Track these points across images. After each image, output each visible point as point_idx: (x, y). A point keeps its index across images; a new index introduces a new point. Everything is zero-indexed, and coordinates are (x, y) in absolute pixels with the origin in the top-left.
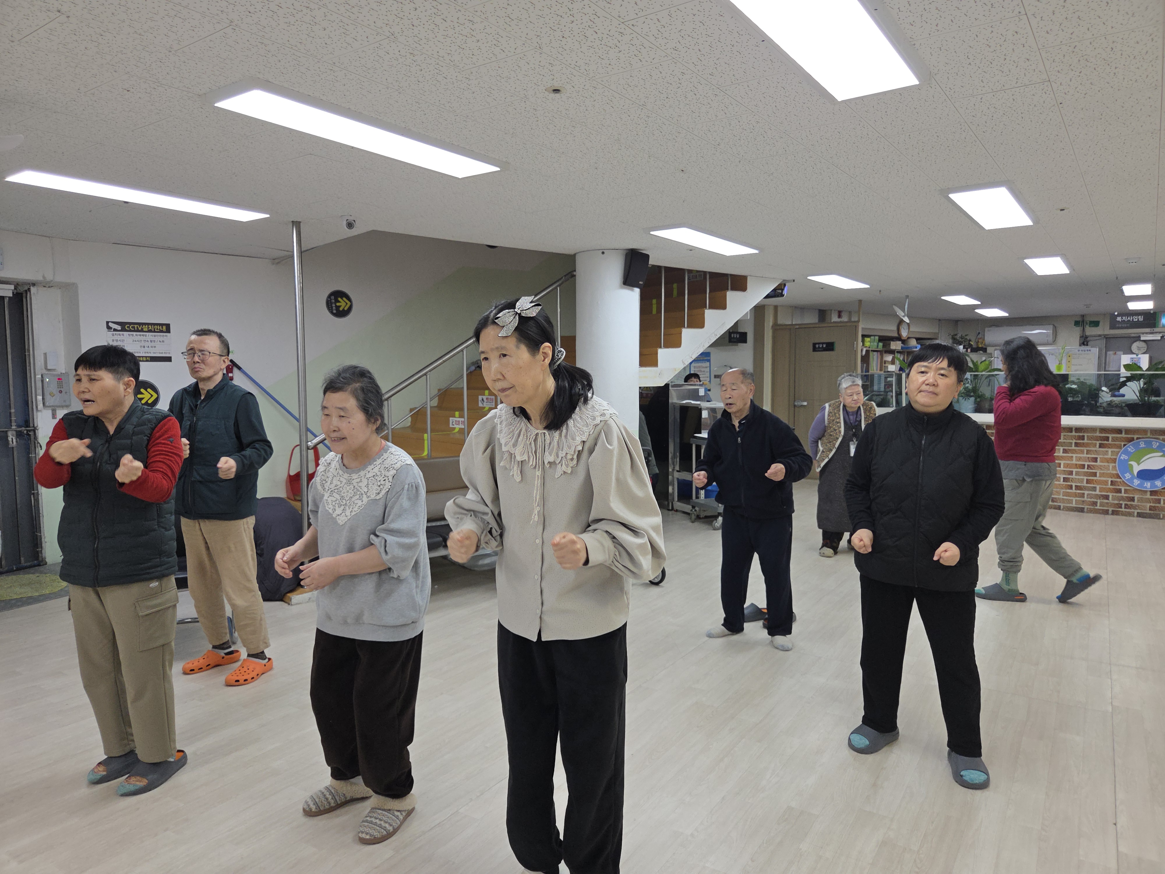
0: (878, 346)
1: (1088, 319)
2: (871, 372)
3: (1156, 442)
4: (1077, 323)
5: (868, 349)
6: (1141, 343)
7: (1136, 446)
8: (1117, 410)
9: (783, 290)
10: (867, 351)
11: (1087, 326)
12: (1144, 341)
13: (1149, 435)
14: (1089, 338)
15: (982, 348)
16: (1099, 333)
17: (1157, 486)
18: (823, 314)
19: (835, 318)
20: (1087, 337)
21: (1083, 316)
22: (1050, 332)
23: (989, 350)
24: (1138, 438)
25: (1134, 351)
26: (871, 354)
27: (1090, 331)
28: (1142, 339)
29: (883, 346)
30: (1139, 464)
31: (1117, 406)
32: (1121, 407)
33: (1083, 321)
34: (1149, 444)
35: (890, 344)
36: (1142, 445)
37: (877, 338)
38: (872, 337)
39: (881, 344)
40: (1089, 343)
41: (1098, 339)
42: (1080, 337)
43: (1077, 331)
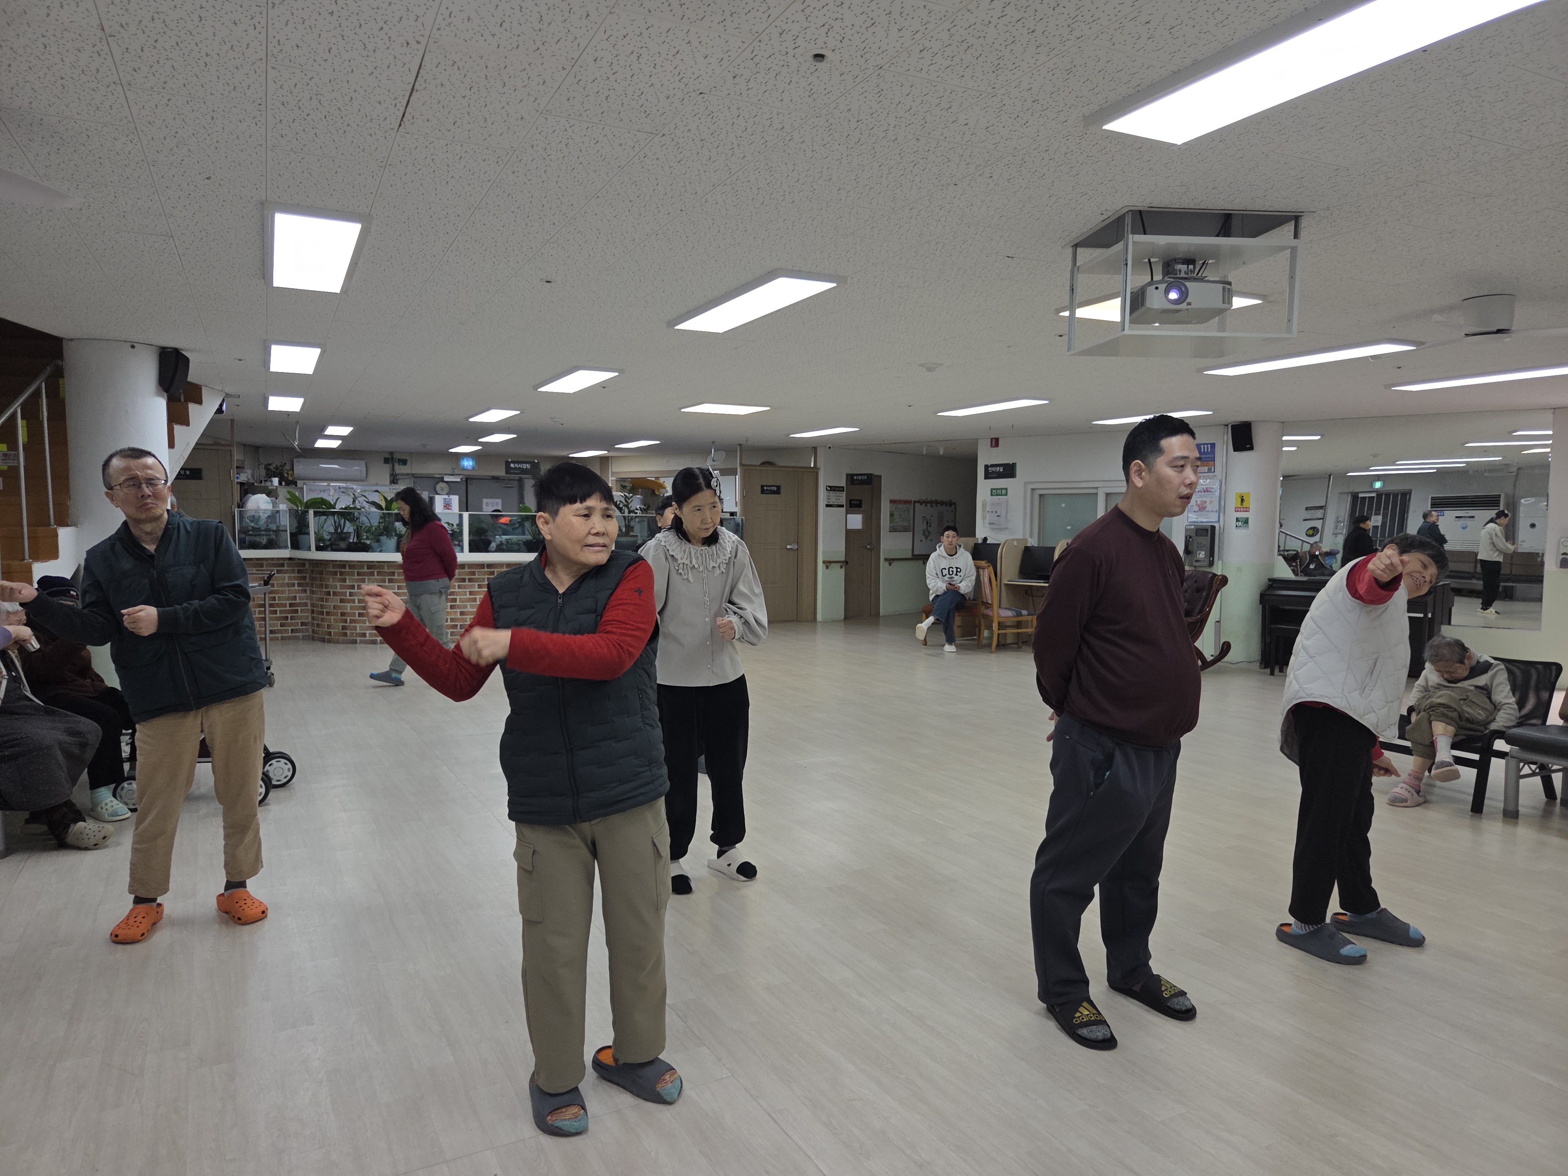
1: (396, 456)
4: (386, 461)
6: (444, 483)
11: (396, 464)
12: (446, 482)
14: (398, 477)
15: (293, 481)
16: (409, 472)
20: (396, 475)
21: (392, 453)
22: (364, 469)
23: (300, 483)
25: (438, 492)
27: (400, 469)
28: (445, 480)
33: (392, 458)
40: (399, 481)
41: (407, 478)
42: (390, 475)
43: (387, 468)
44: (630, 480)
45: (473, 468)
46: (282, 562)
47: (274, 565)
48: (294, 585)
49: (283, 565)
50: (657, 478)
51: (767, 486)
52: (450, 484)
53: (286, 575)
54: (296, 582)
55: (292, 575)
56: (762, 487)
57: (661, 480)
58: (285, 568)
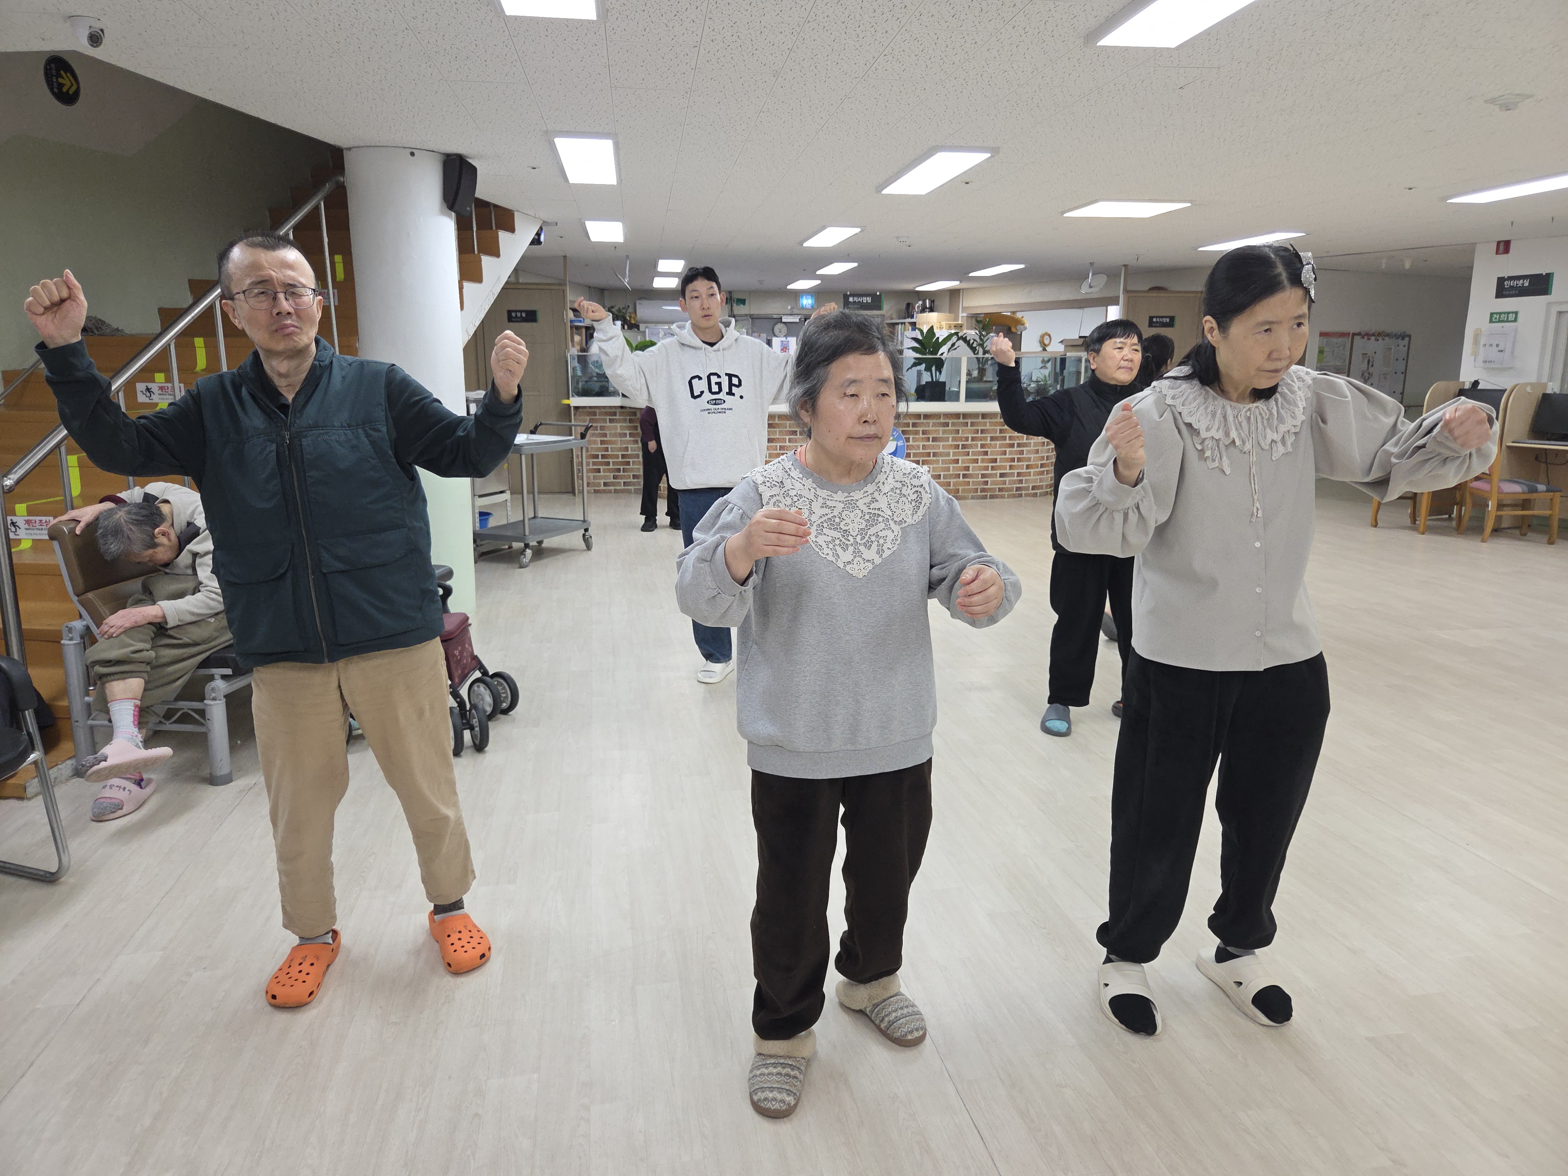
1: (736, 296)
6: (783, 324)
11: (735, 305)
12: (785, 323)
15: (635, 324)
16: (747, 312)
23: (642, 327)
28: (784, 320)
41: (745, 319)
44: (982, 315)
45: (812, 306)
46: (614, 410)
47: (607, 414)
48: (625, 435)
49: (615, 414)
50: (1014, 313)
51: (1156, 317)
52: (789, 325)
53: (619, 425)
54: (628, 432)
55: (624, 424)
56: (1151, 318)
57: (1019, 315)
58: (617, 417)
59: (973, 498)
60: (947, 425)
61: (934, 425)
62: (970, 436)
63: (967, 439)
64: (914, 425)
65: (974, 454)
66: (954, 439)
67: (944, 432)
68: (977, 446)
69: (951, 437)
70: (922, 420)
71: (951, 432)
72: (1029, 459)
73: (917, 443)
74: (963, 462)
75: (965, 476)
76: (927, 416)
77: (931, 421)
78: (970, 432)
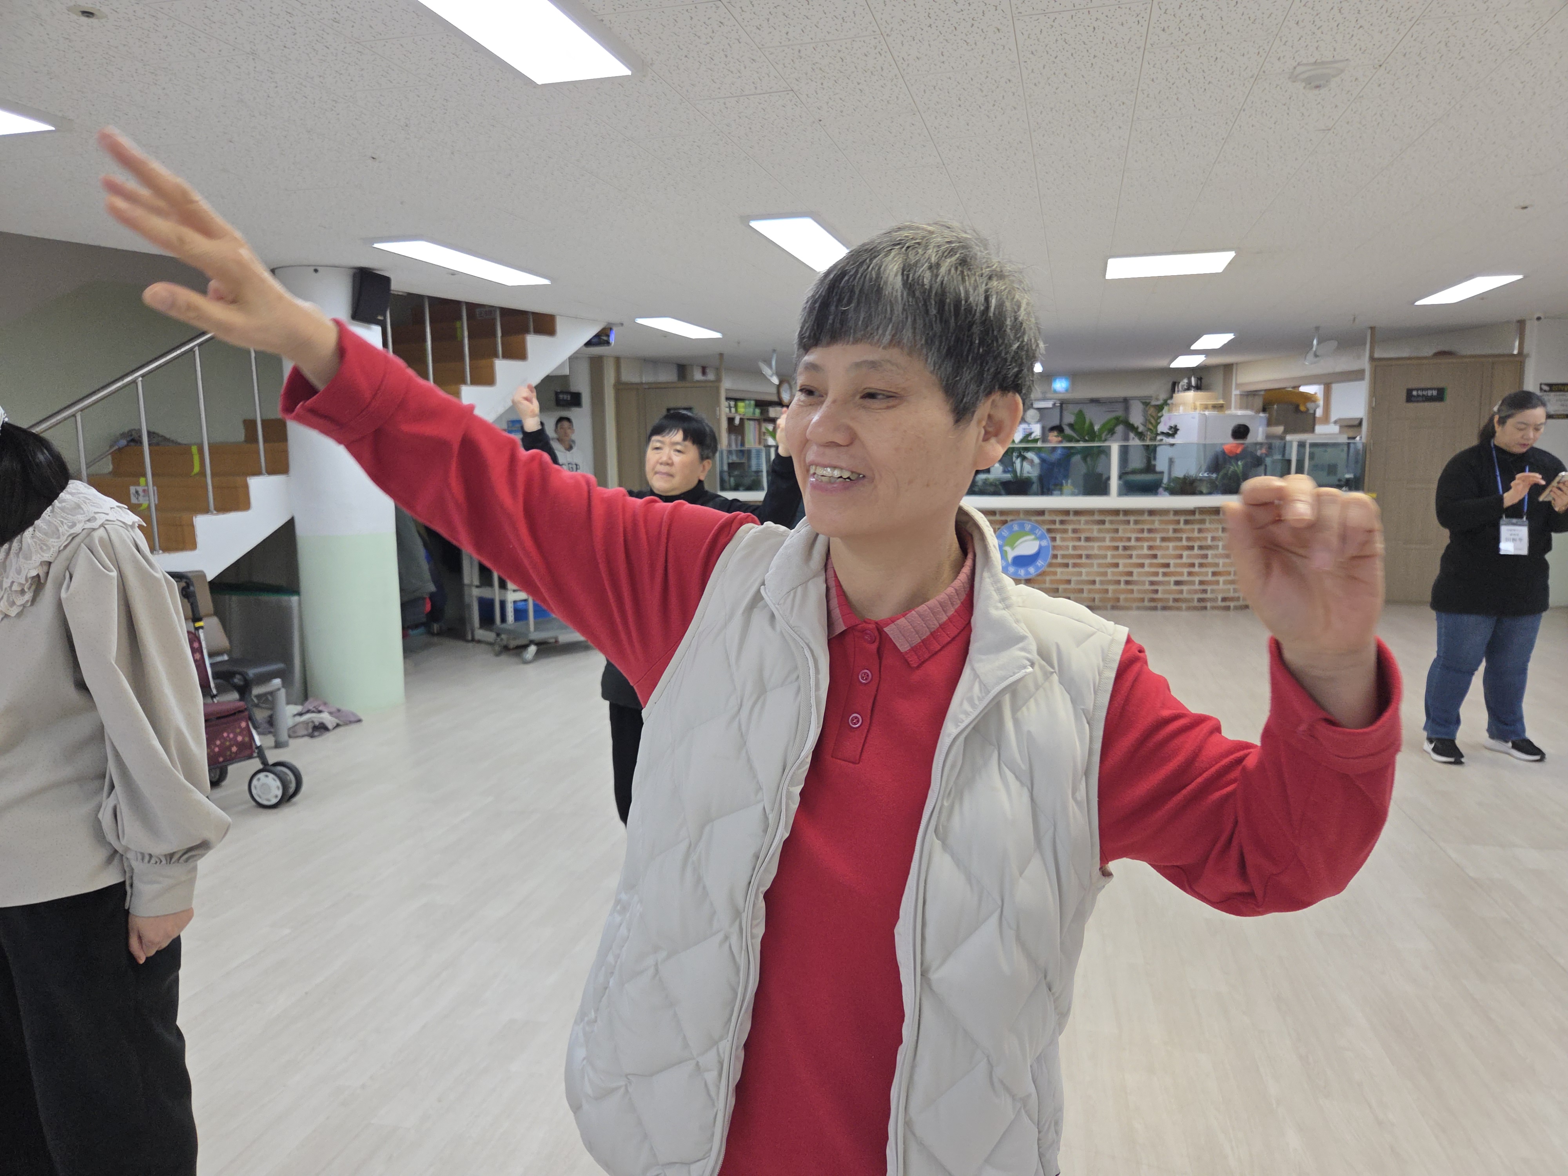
0: (754, 413)
2: (747, 446)
3: (1028, 524)
5: (742, 417)
6: (1034, 410)
7: (1010, 529)
8: (992, 489)
9: (608, 336)
10: (742, 420)
12: (1039, 409)
13: (1022, 516)
17: (1030, 573)
18: (682, 369)
19: (698, 376)
24: (1012, 520)
26: (747, 423)
28: (1035, 406)
29: (761, 413)
30: (1013, 548)
31: (991, 484)
32: (996, 485)
34: (1022, 526)
35: (768, 411)
36: (1016, 528)
37: (753, 403)
38: (747, 402)
39: (758, 411)
44: (1262, 393)
45: (1067, 391)
51: (1417, 390)
52: (1041, 411)
56: (1409, 392)
57: (1303, 390)
59: (1138, 608)
60: (1103, 522)
61: (1087, 522)
62: (1133, 536)
63: (1129, 539)
64: (1062, 522)
65: (1139, 556)
66: (1113, 539)
67: (1100, 531)
68: (1142, 548)
69: (1108, 536)
70: (1071, 517)
71: (1108, 531)
72: (1217, 565)
73: (1065, 544)
74: (1125, 565)
75: (1127, 583)
76: (1078, 512)
77: (1083, 519)
78: (1133, 531)
